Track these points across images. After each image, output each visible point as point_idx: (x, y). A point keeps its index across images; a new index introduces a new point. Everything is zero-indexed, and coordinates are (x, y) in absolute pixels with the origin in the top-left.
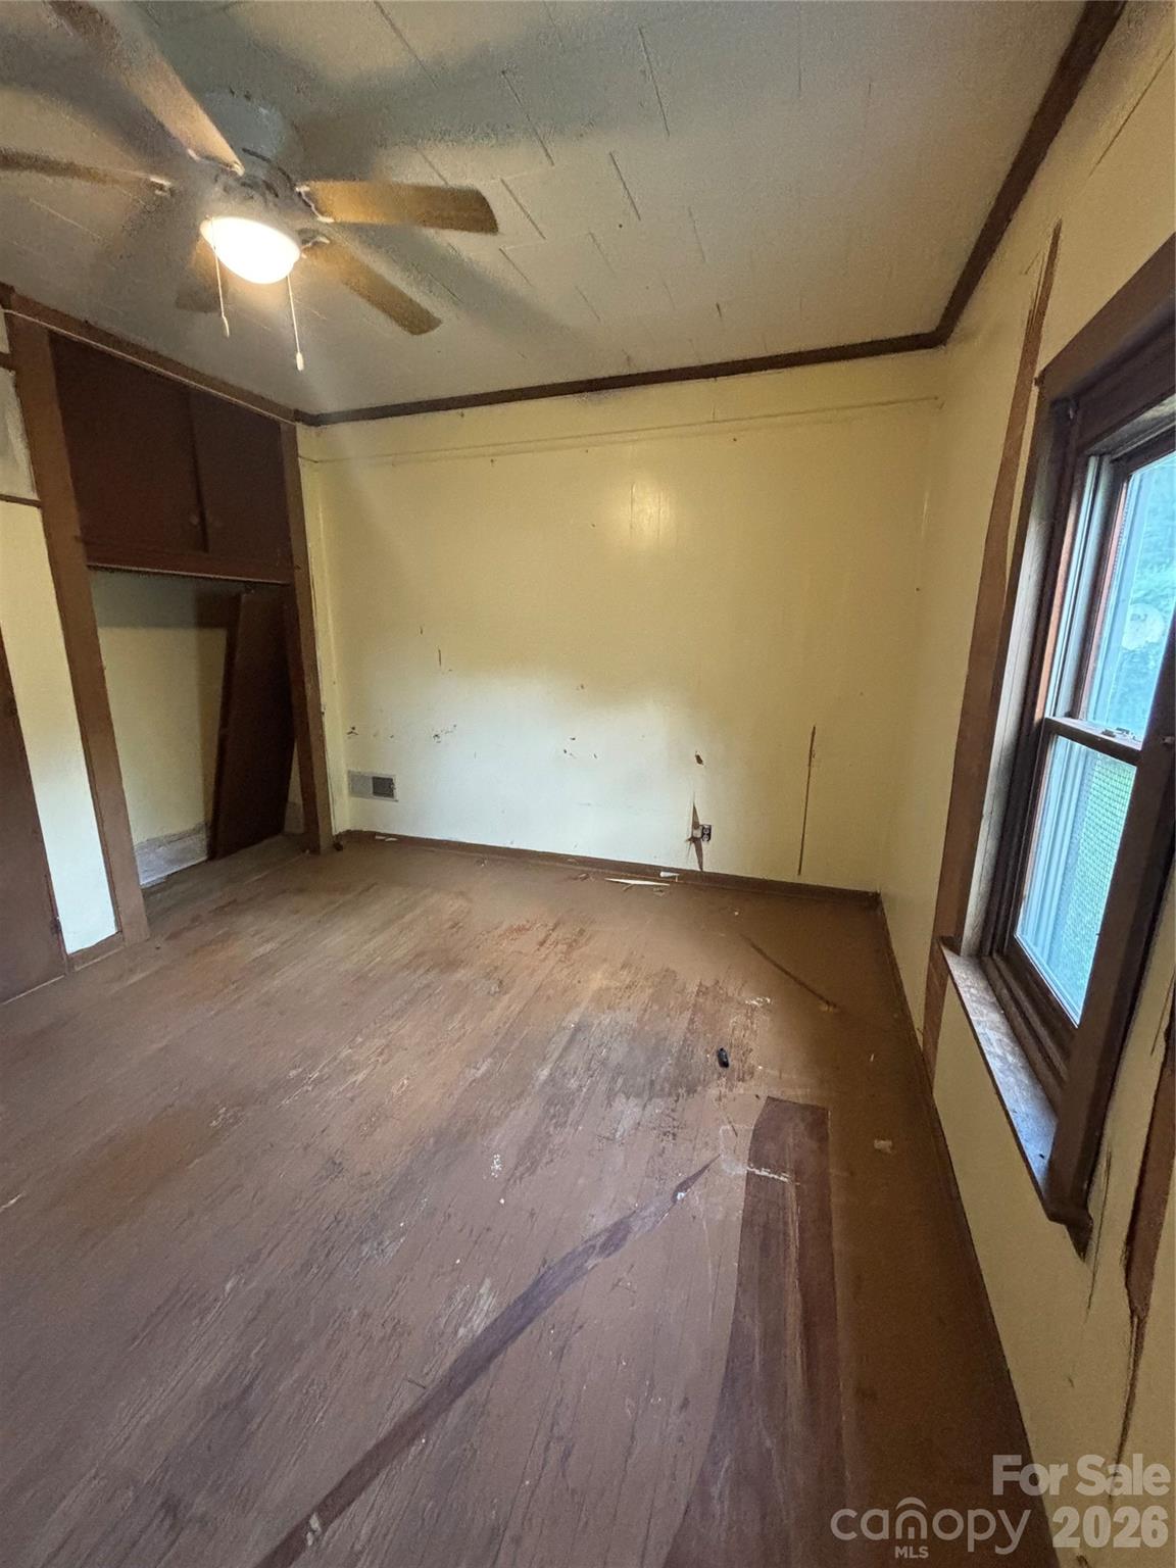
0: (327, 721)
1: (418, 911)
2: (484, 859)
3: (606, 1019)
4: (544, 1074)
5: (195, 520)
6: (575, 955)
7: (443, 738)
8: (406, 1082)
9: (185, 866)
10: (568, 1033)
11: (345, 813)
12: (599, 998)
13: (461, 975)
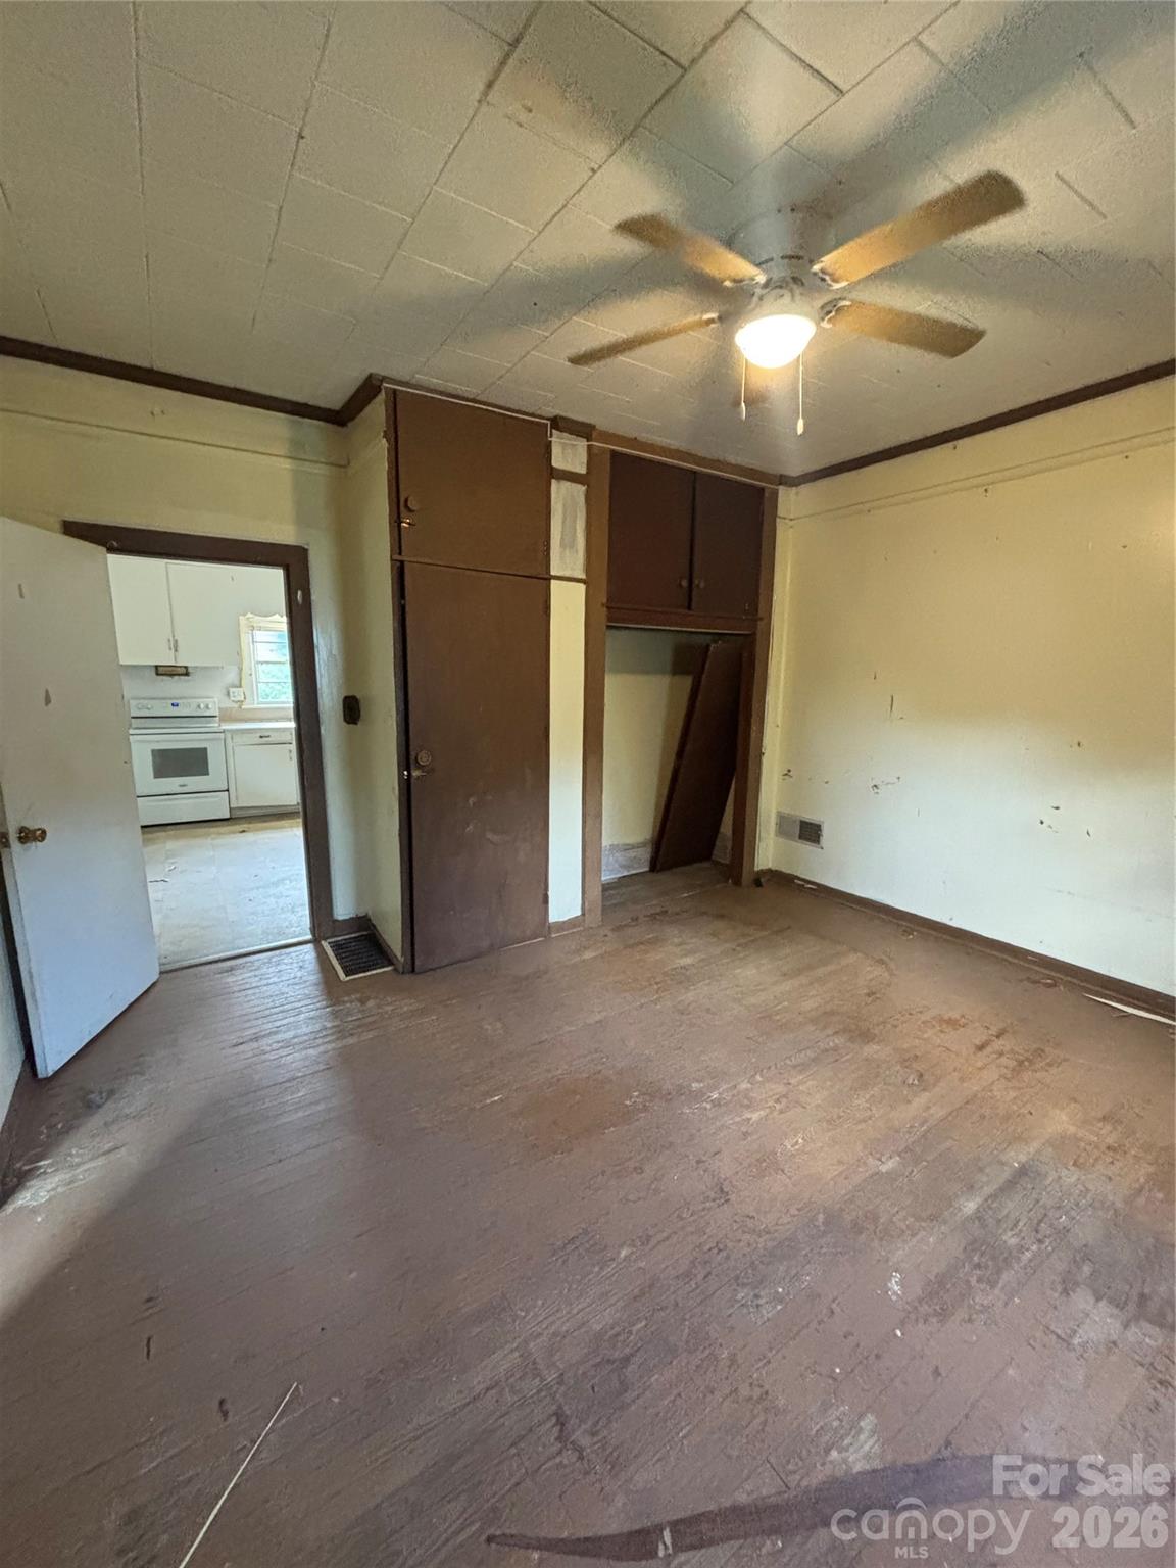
0: (765, 760)
1: (831, 967)
2: (913, 930)
3: (1071, 1177)
4: (970, 1206)
5: (685, 583)
6: (1027, 1076)
7: (882, 790)
8: (800, 1141)
9: (634, 872)
10: (1006, 1174)
11: (769, 851)
12: (1061, 1143)
13: (871, 1050)
